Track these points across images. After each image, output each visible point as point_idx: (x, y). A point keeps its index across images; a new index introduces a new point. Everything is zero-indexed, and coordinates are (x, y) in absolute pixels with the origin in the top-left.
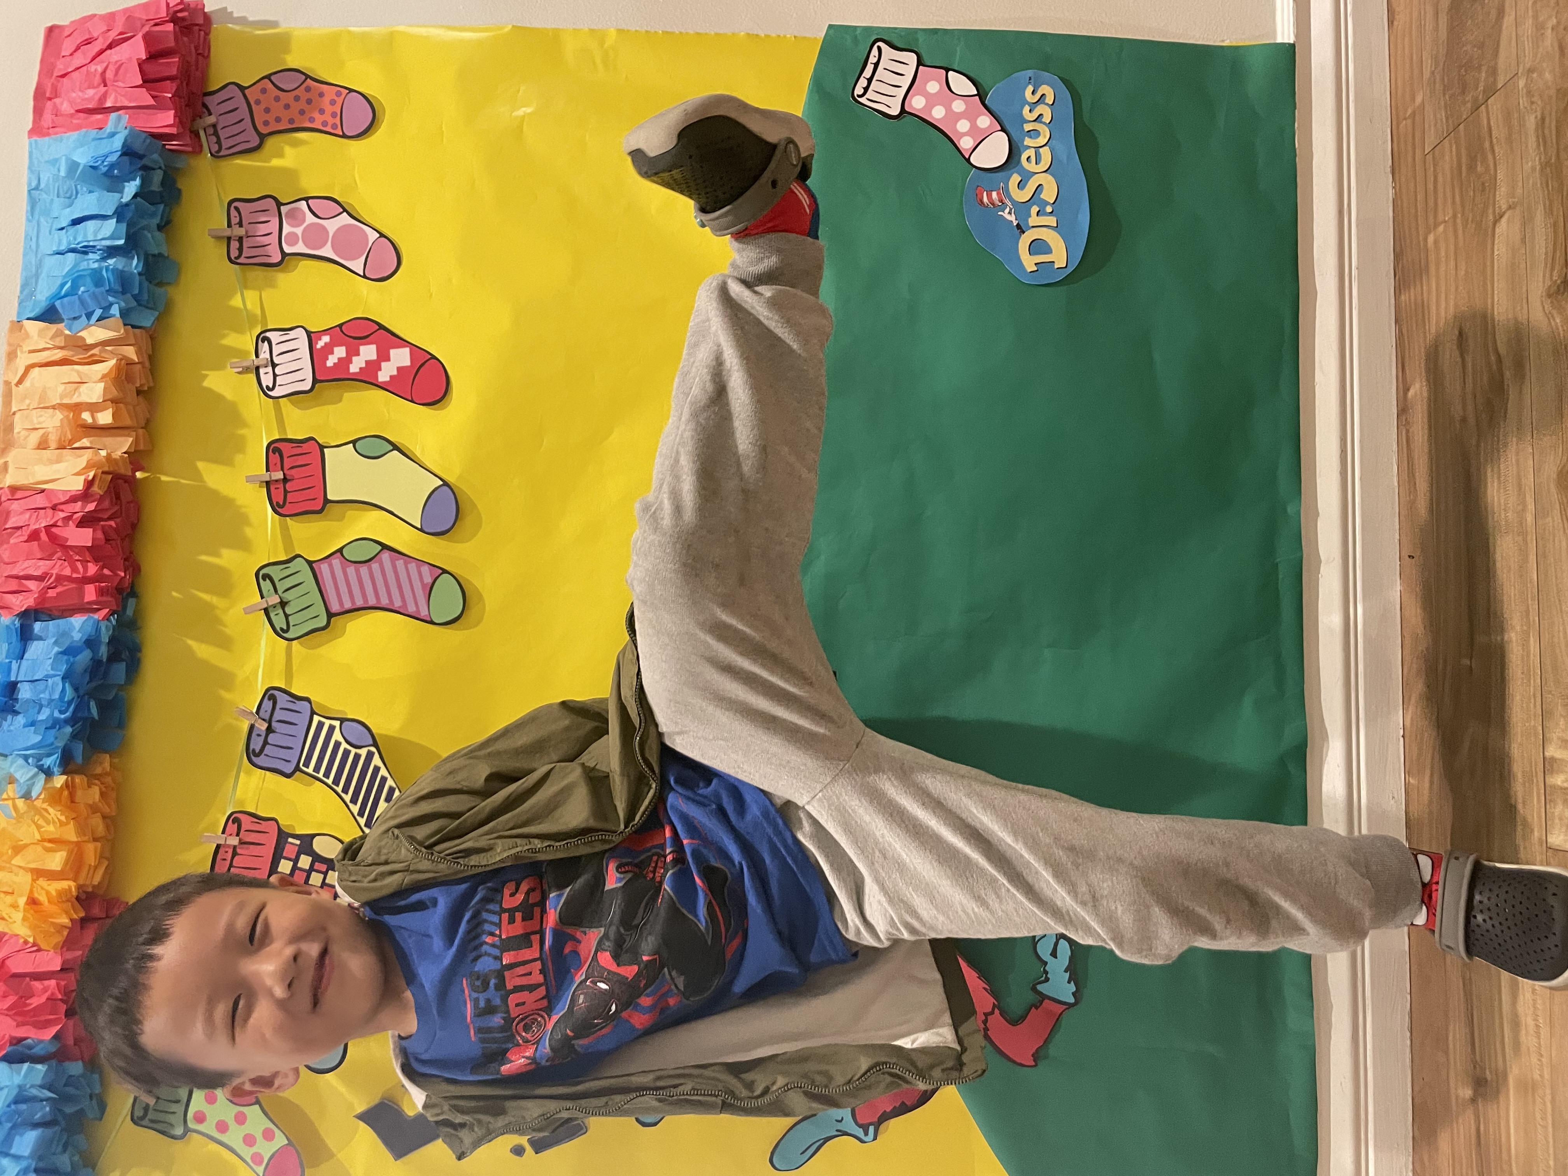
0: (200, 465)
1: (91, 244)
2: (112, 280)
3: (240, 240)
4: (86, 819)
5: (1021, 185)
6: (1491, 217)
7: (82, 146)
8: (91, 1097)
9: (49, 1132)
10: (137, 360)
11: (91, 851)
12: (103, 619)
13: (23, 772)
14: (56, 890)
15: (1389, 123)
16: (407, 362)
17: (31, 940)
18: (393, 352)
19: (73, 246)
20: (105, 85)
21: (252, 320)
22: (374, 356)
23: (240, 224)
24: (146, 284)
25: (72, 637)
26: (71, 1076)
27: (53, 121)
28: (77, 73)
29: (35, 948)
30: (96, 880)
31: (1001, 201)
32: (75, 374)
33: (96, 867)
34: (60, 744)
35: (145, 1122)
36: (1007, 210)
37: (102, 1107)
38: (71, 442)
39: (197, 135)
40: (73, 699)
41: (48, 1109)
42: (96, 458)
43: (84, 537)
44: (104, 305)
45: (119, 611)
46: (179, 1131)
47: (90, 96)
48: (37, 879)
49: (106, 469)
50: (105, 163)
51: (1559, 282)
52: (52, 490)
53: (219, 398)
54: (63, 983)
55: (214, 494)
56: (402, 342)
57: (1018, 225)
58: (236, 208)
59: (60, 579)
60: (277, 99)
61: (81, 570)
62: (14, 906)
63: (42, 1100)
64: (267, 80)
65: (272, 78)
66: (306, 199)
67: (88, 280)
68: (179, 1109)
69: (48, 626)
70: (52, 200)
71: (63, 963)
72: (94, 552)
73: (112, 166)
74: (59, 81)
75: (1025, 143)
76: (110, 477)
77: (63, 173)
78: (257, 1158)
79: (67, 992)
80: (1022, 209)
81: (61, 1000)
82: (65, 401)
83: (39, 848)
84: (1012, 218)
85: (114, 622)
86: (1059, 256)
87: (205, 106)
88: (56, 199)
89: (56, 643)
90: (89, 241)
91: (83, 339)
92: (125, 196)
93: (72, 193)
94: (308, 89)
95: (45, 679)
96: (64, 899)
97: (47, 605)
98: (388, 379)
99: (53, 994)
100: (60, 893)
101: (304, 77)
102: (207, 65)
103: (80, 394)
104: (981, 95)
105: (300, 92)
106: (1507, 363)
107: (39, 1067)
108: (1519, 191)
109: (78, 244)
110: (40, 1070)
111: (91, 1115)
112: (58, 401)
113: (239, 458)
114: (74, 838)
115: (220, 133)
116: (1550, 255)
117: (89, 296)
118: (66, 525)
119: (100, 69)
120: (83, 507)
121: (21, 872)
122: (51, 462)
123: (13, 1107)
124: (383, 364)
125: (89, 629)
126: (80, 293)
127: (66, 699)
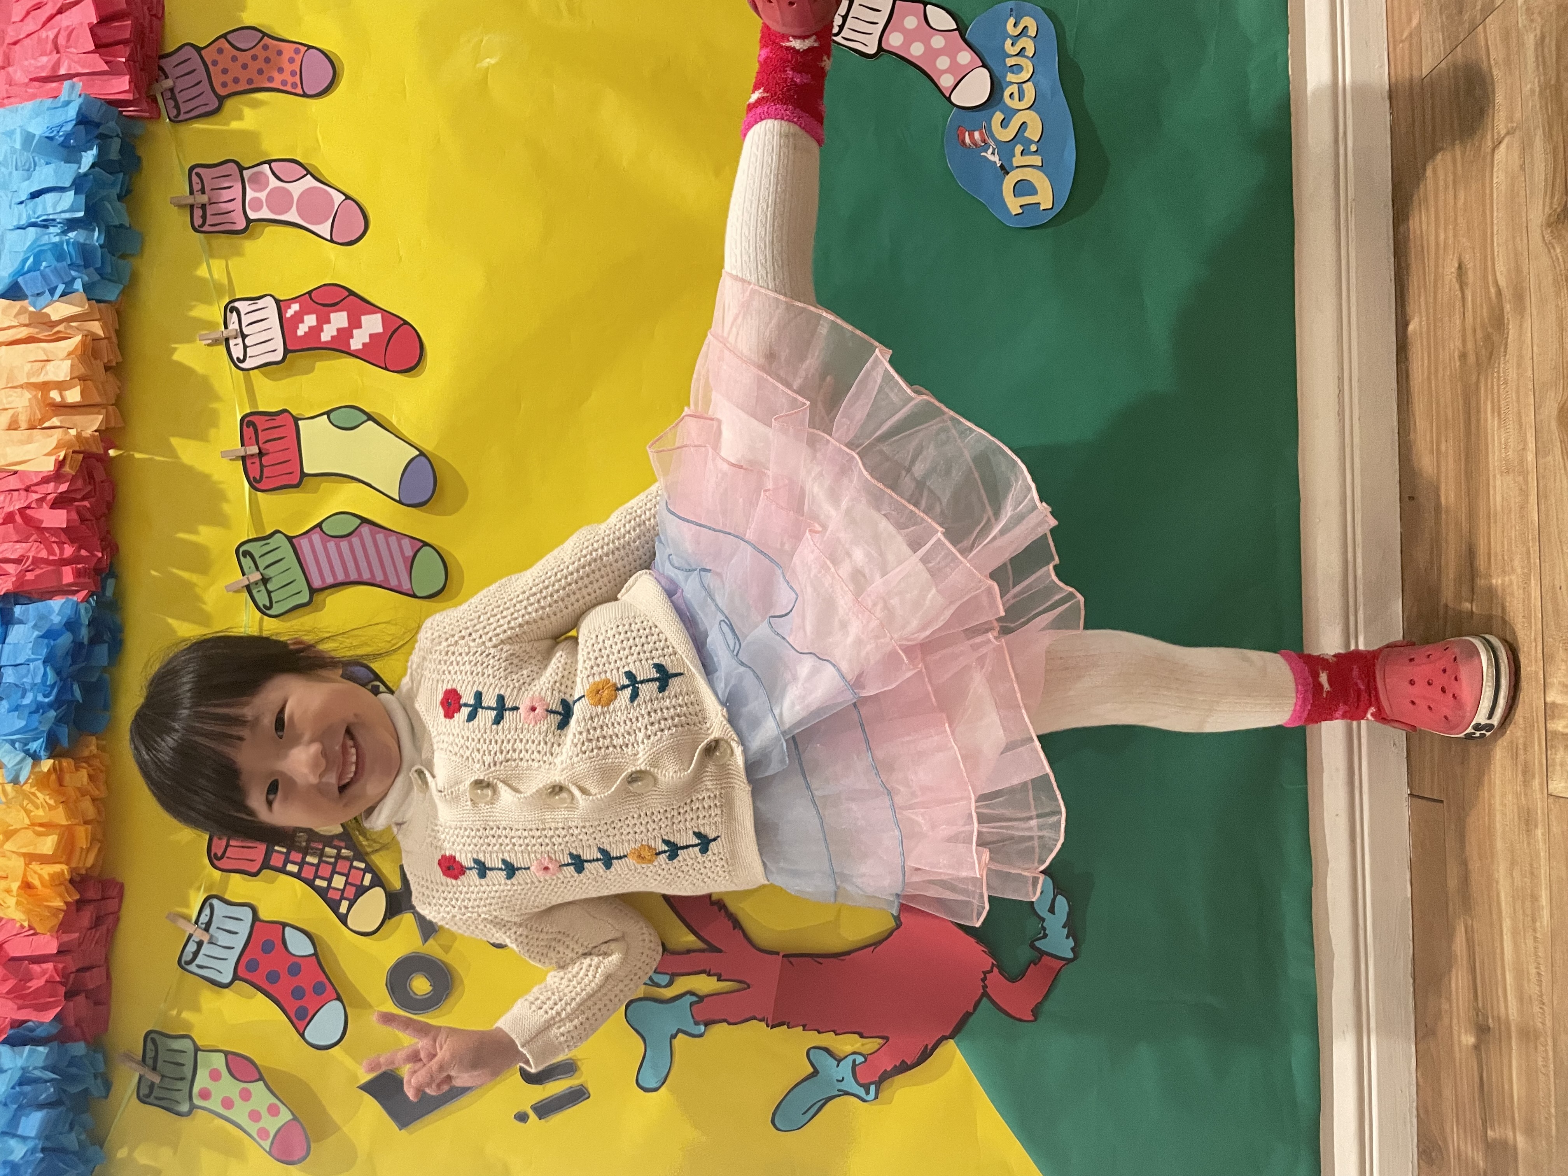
0: (174, 441)
1: (51, 217)
2: (73, 253)
3: (203, 207)
4: (75, 802)
5: (1004, 124)
6: (1489, 143)
7: (37, 115)
8: (96, 1077)
9: (53, 1112)
10: (103, 335)
11: (82, 835)
12: (82, 601)
13: (11, 758)
14: (49, 874)
15: (1386, 45)
16: (379, 329)
17: (26, 924)
18: (364, 319)
19: (33, 220)
20: (58, 52)
21: (219, 290)
22: (345, 324)
23: (203, 191)
24: (109, 255)
25: (52, 620)
26: (73, 1057)
27: (7, 91)
28: (28, 40)
29: (32, 932)
30: (90, 861)
31: (984, 141)
32: (41, 352)
33: (88, 850)
34: (45, 728)
35: (151, 1099)
36: (990, 151)
37: (108, 1086)
38: (42, 420)
39: (155, 100)
40: (55, 683)
41: (52, 1090)
42: (67, 437)
43: (58, 519)
44: (67, 280)
45: (98, 592)
46: (185, 1108)
47: (44, 63)
48: (30, 863)
49: (77, 449)
50: (61, 134)
51: (1559, 210)
52: (24, 472)
53: (190, 371)
54: (60, 966)
55: (189, 470)
56: (372, 308)
57: (1002, 166)
58: (198, 175)
59: (37, 561)
60: (234, 59)
61: (57, 551)
62: (8, 891)
63: (46, 1081)
64: (223, 40)
65: (229, 37)
66: (269, 162)
67: (49, 254)
68: (184, 1086)
69: (28, 610)
70: (11, 173)
71: (60, 946)
72: (69, 533)
73: (68, 136)
74: (10, 49)
75: (1008, 79)
76: (81, 456)
77: (18, 146)
78: (263, 1133)
79: (65, 974)
80: (1006, 149)
81: (59, 982)
82: (32, 380)
83: (30, 833)
84: (995, 159)
85: (93, 604)
86: (1045, 198)
87: (161, 69)
88: (15, 172)
89: (35, 627)
90: (49, 215)
91: (49, 316)
92: (82, 166)
93: (30, 164)
94: (266, 48)
95: (27, 663)
96: (57, 883)
97: (25, 589)
98: (360, 347)
99: (52, 976)
100: (53, 876)
101: (261, 35)
102: (163, 27)
103: (47, 373)
104: (961, 29)
105: (258, 50)
106: (1507, 294)
107: (41, 1049)
108: (1518, 115)
109: (38, 218)
110: (41, 1052)
111: (95, 1092)
112: (26, 381)
113: (212, 432)
114: (64, 822)
115: (178, 96)
116: (1550, 182)
117: (52, 271)
118: (41, 507)
119: (51, 35)
120: (56, 488)
121: (14, 856)
122: (23, 443)
123: (17, 1089)
124: (355, 332)
125: (68, 612)
126: (42, 268)
127: (48, 683)
